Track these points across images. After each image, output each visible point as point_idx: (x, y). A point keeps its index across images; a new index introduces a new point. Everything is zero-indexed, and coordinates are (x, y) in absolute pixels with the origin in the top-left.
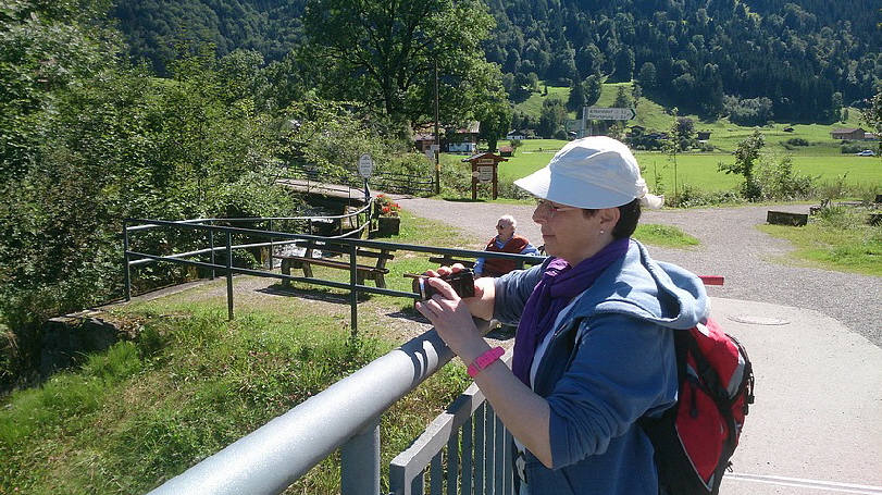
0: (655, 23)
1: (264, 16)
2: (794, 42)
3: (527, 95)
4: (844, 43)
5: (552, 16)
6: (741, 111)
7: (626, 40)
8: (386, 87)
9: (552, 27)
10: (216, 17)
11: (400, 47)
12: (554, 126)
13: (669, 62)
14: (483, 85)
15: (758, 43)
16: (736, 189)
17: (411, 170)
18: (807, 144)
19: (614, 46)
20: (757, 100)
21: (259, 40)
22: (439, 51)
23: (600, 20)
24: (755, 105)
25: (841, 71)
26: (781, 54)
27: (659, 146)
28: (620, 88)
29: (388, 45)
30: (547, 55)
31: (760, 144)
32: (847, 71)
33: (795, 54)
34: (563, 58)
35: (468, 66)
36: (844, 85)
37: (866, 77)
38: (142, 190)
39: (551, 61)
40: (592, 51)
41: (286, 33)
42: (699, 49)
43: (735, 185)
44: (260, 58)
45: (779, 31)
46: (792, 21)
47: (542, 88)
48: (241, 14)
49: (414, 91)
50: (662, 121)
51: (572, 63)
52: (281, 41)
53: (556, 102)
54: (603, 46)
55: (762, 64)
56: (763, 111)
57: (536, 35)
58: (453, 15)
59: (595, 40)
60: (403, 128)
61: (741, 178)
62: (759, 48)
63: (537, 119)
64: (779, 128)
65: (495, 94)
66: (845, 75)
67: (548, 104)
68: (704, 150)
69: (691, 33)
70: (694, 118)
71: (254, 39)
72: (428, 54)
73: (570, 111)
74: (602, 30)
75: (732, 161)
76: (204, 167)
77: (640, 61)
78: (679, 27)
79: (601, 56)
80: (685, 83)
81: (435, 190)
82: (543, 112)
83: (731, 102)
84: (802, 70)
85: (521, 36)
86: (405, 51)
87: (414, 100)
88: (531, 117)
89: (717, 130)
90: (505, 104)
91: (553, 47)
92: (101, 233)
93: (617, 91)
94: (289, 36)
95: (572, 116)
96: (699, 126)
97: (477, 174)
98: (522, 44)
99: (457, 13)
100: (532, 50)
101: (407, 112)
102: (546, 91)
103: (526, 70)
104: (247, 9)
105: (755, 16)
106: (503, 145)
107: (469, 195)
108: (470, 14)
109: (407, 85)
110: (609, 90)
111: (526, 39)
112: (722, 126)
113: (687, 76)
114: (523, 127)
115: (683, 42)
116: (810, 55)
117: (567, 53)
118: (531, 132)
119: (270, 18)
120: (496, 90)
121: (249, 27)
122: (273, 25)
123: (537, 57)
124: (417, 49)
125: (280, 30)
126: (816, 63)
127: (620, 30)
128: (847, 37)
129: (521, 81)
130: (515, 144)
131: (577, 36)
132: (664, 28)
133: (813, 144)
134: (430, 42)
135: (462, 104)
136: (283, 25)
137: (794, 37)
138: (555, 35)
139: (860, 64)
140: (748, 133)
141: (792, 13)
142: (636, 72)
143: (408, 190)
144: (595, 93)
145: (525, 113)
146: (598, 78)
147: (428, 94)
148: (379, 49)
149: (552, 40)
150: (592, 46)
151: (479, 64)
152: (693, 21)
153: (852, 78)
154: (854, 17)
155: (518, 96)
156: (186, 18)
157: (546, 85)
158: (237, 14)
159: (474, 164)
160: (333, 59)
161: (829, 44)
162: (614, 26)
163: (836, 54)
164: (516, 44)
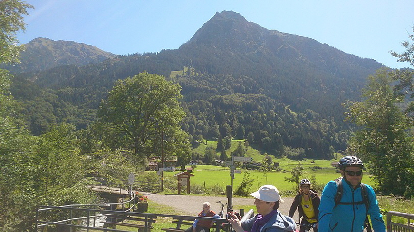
0: (253, 115)
1: (76, 108)
2: (311, 125)
3: (198, 145)
4: (332, 126)
5: (208, 111)
6: (292, 154)
7: (240, 121)
8: (136, 141)
9: (208, 115)
10: (52, 108)
11: (143, 124)
12: (211, 159)
13: (260, 132)
14: (180, 141)
15: (296, 125)
16: (293, 189)
17: (149, 180)
18: (321, 169)
19: (236, 124)
20: (298, 149)
21: (72, 118)
22: (160, 126)
23: (230, 113)
24: (298, 151)
25: (332, 138)
26: (307, 130)
27: (258, 169)
28: (239, 142)
29: (137, 123)
30: (207, 127)
31: (301, 169)
32: (334, 137)
33: (312, 129)
34: (213, 129)
35: (173, 132)
36: (334, 143)
37: (343, 140)
38: (29, 192)
39: (209, 130)
40: (226, 126)
41: (86, 115)
42: (271, 126)
43: (292, 187)
44: (74, 127)
45: (305, 120)
46: (309, 116)
47: (205, 141)
48: (65, 107)
49: (149, 143)
50: (258, 157)
51: (218, 131)
52: (83, 119)
53: (211, 148)
54: (231, 124)
55: (299, 134)
56: (301, 154)
57: (202, 119)
58: (167, 111)
59: (228, 121)
60: (144, 160)
61: (295, 184)
62: (297, 127)
63: (203, 155)
64: (309, 161)
65: (186, 145)
66: (334, 139)
67: (208, 149)
68: (277, 171)
69: (268, 120)
70: (272, 156)
71: (70, 118)
72: (155, 127)
73: (217, 152)
74: (230, 117)
75: (290, 176)
76: (57, 180)
77: (247, 131)
78: (263, 117)
79: (230, 128)
80: (267, 141)
81: (161, 190)
82: (205, 152)
83: (287, 149)
84: (316, 137)
85: (195, 119)
86: (145, 125)
87: (149, 148)
88: (200, 154)
89: (282, 161)
90: (190, 149)
91: (210, 124)
92: (10, 213)
93: (238, 143)
94: (87, 116)
95: (219, 154)
96: (275, 160)
97: (180, 182)
98: (196, 122)
99: (169, 110)
100: (200, 125)
101: (145, 153)
102: (207, 143)
103: (198, 133)
104: (68, 104)
105: (294, 113)
106: (188, 167)
107: (176, 192)
108: (175, 111)
109: (145, 140)
110: (235, 143)
111: (197, 120)
112: (284, 160)
113: (268, 138)
114: (196, 159)
115: (265, 123)
116: (319, 130)
117: (215, 127)
118: (200, 161)
119: (78, 108)
120: (186, 143)
121: (68, 112)
122: (80, 112)
123: (202, 128)
124: (151, 125)
125: (83, 114)
126: (321, 133)
127: (238, 118)
128: (333, 123)
129: (195, 138)
130: (194, 167)
131: (220, 120)
132: (257, 118)
133: (324, 169)
134: (156, 122)
135: (170, 149)
136: (84, 111)
137: (311, 122)
138: (210, 119)
139: (339, 135)
140: (295, 163)
141: (309, 113)
142: (246, 136)
143: (148, 190)
144: (229, 144)
145: (198, 152)
146: (230, 138)
147: (155, 144)
148: (133, 124)
149: (209, 121)
150: (226, 124)
151: (179, 132)
152: (268, 115)
153: (337, 140)
154: (335, 115)
155: (195, 145)
156: (37, 108)
157: (207, 140)
158: (63, 106)
159: (179, 178)
160: (111, 128)
161: (325, 126)
162: (235, 116)
163: (329, 130)
164: (193, 122)
